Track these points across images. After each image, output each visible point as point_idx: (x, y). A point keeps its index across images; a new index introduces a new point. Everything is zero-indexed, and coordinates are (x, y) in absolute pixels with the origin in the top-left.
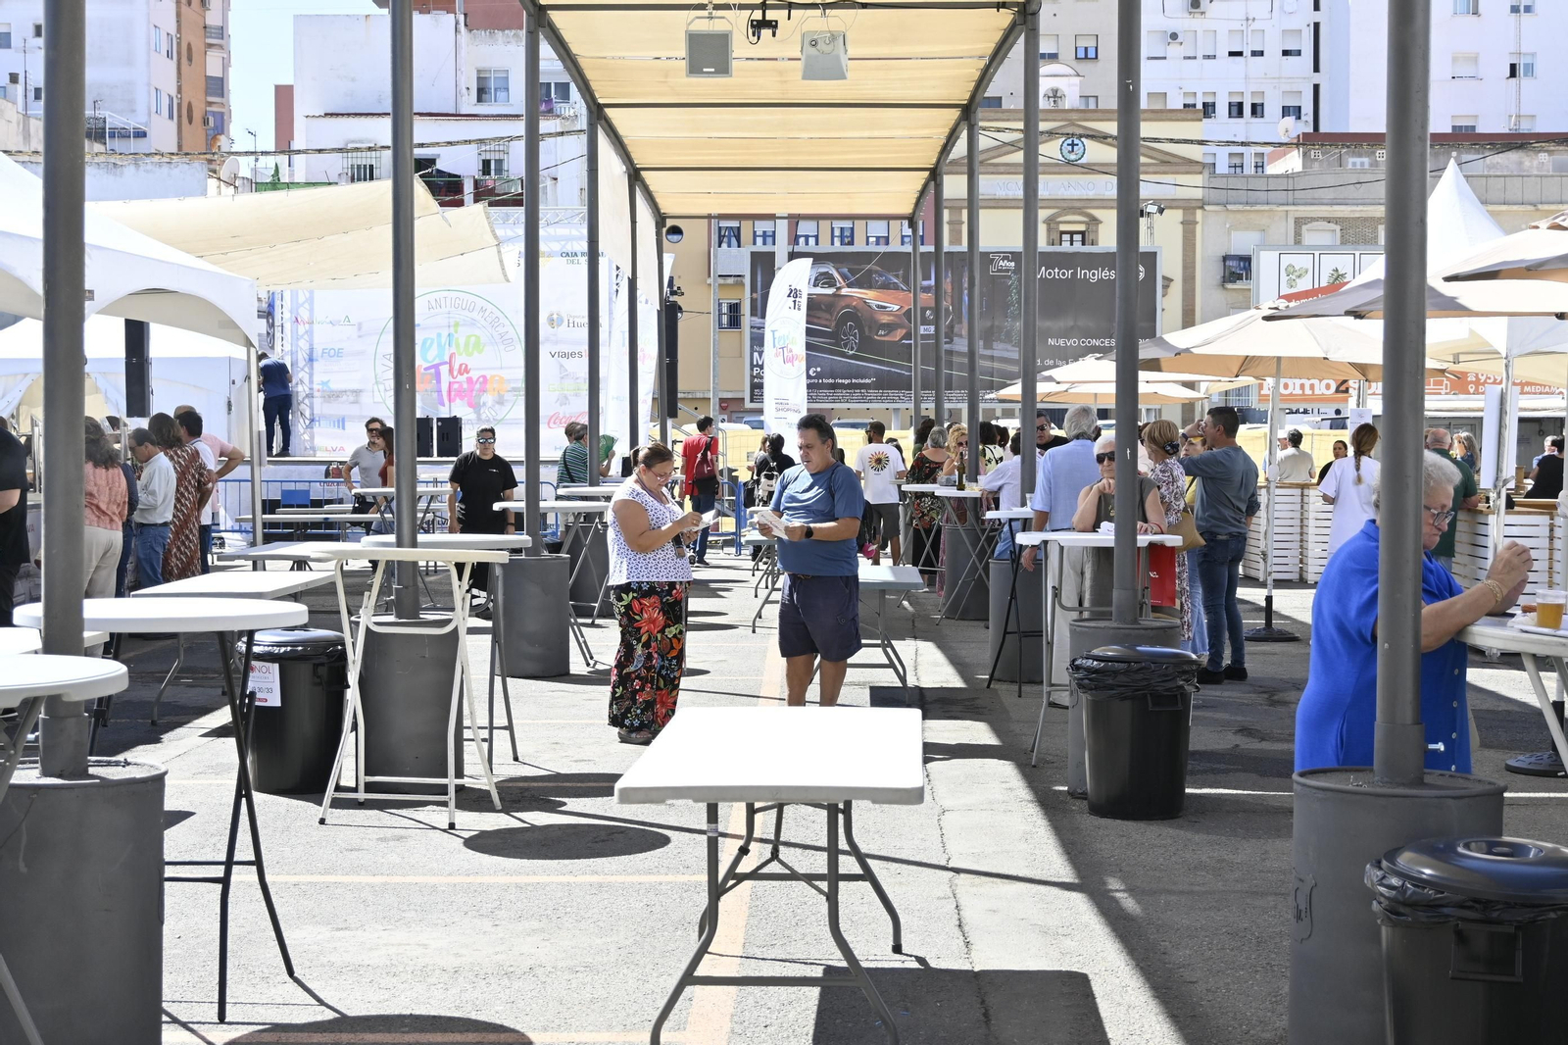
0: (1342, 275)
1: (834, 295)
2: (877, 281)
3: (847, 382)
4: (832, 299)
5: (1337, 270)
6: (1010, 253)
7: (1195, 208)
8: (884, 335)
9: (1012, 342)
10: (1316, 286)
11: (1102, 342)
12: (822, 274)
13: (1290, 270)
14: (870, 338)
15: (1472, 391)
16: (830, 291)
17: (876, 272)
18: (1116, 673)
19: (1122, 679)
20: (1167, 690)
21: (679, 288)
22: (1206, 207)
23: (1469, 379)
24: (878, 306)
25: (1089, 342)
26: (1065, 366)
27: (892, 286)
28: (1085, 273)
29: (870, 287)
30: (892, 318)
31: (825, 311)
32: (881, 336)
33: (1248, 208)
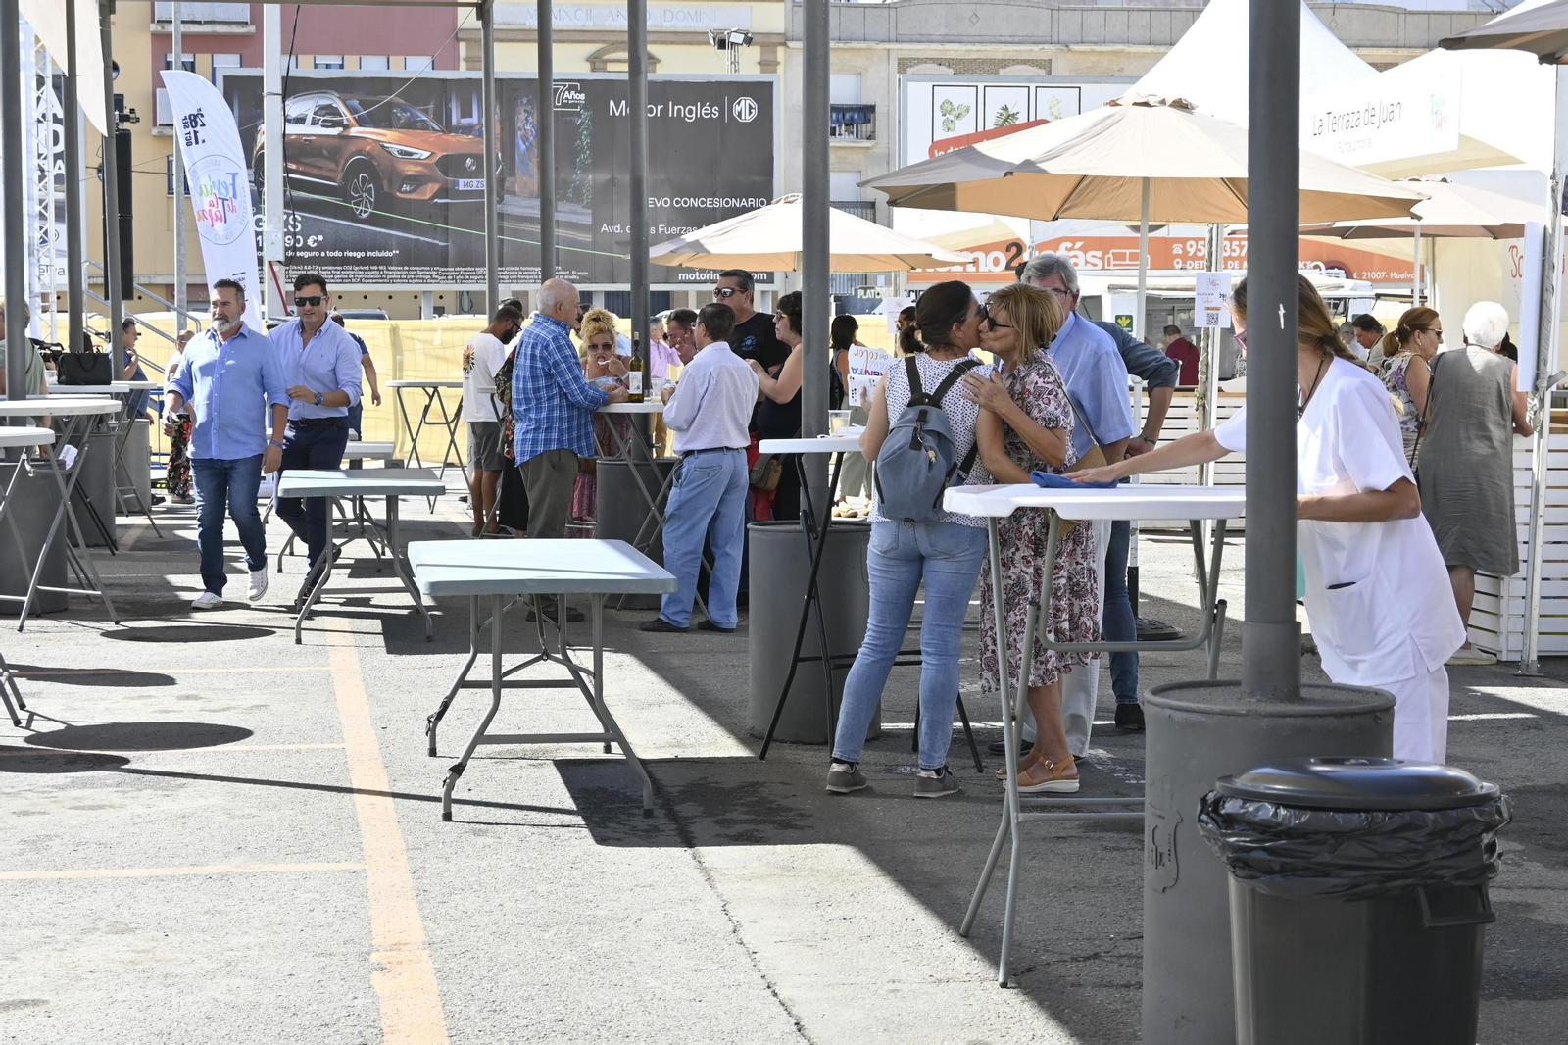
0: (1013, 115)
1: (340, 137)
2: (399, 118)
3: (359, 255)
4: (336, 142)
5: (1007, 109)
6: (578, 81)
7: (775, 45)
8: (410, 192)
9: (583, 201)
10: (980, 129)
11: (702, 203)
12: (323, 108)
13: (947, 108)
14: (391, 196)
15: (1177, 266)
16: (336, 131)
17: (398, 105)
18: (1339, 836)
19: (1353, 850)
20: (1461, 876)
21: (132, 110)
22: (790, 44)
23: (1174, 252)
24: (401, 152)
25: (685, 202)
26: (765, 208)
27: (419, 124)
28: (679, 110)
29: (389, 126)
30: (419, 168)
31: (329, 158)
32: (405, 192)
33: (841, 45)
